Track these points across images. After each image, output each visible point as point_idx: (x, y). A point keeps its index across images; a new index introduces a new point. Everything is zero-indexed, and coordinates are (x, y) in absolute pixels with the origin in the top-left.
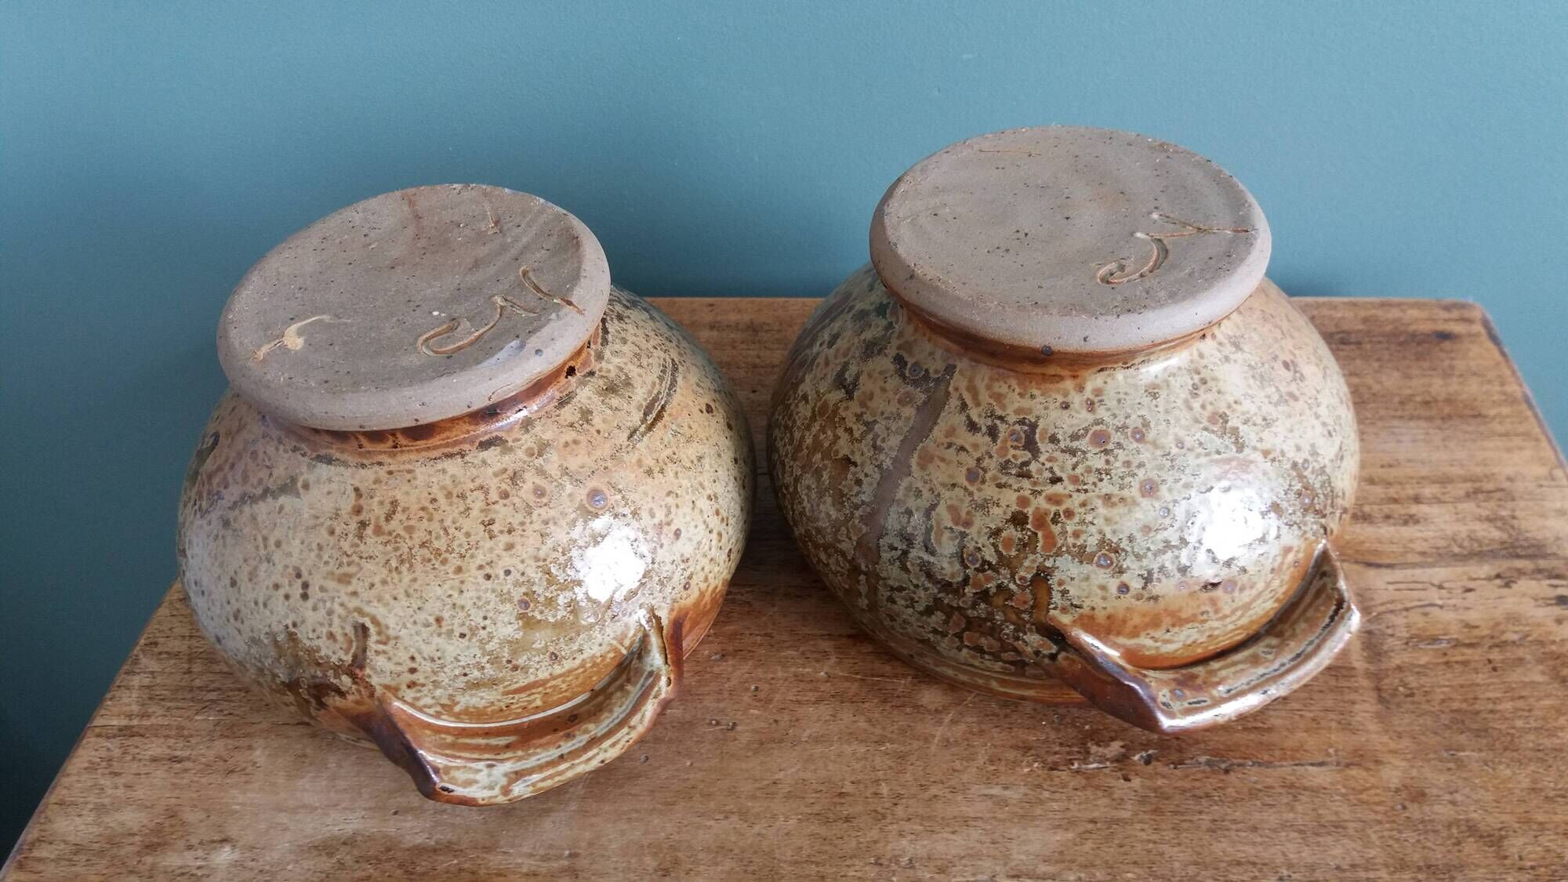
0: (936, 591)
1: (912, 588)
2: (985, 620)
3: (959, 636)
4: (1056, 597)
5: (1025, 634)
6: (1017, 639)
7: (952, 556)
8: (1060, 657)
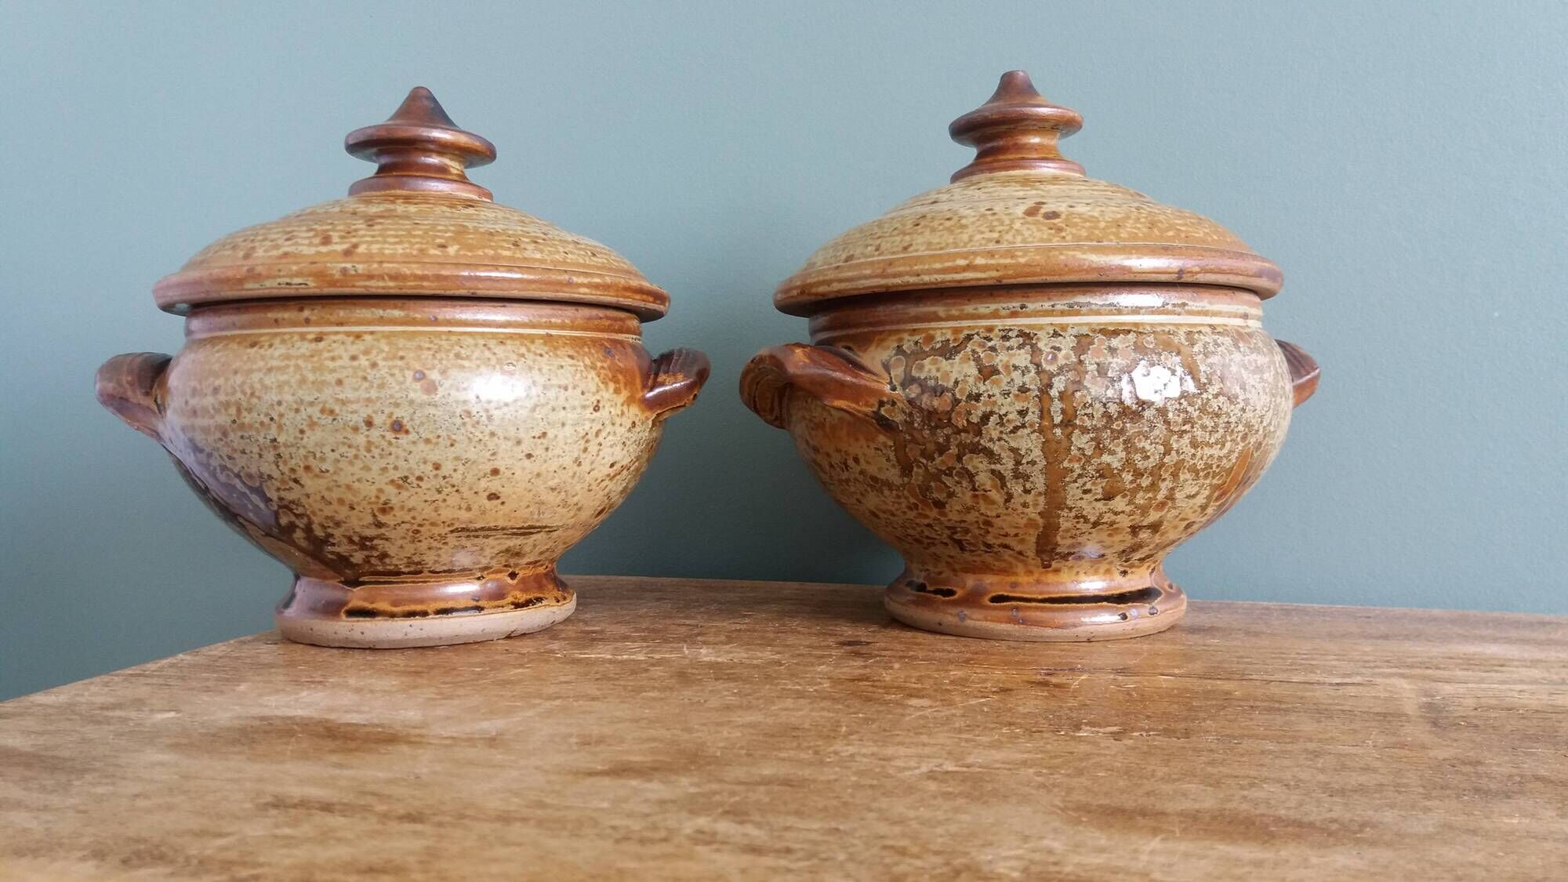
0: (982, 442)
1: (1004, 436)
2: (937, 427)
3: (957, 402)
4: (892, 456)
5: (905, 420)
6: (911, 415)
7: (977, 474)
8: (877, 406)
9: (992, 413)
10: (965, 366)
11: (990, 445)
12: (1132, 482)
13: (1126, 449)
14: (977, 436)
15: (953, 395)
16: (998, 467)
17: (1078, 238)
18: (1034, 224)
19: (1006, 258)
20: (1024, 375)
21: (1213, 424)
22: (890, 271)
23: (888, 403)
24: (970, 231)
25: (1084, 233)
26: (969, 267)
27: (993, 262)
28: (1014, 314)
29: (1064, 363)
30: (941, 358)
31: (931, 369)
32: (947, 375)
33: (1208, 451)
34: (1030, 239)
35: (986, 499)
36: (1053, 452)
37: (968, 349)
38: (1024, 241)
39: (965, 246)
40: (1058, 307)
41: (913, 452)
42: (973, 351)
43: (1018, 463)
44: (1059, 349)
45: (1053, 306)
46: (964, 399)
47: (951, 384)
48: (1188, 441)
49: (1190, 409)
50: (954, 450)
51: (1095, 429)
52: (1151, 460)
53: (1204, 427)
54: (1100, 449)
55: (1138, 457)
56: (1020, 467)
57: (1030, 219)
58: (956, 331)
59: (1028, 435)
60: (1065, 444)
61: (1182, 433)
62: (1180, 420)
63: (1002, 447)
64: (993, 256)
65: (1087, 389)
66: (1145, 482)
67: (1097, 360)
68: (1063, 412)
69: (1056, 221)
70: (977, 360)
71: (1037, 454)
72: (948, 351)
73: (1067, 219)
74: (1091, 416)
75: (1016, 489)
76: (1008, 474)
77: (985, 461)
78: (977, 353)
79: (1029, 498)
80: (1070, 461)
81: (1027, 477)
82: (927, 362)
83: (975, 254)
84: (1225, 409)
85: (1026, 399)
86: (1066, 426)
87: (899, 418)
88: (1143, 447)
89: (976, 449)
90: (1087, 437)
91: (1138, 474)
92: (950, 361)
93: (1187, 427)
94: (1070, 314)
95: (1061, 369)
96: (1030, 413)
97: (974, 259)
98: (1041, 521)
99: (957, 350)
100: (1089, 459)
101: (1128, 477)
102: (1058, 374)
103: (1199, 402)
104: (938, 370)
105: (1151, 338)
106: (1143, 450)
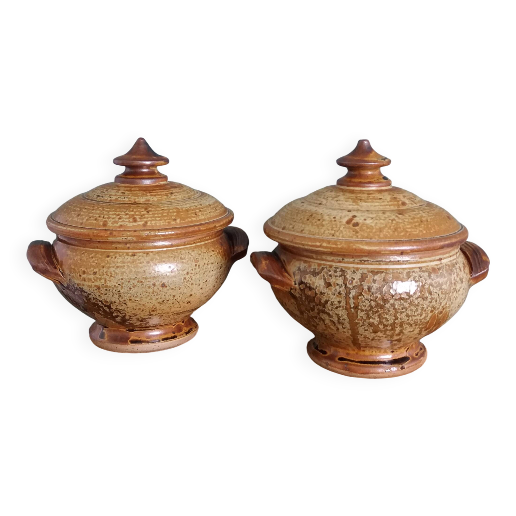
2: (310, 302)
4: (296, 307)
5: (300, 297)
6: (301, 295)
9: (328, 300)
10: (320, 281)
11: (328, 311)
12: (383, 328)
13: (379, 318)
14: (324, 308)
15: (315, 292)
16: (332, 319)
17: (363, 237)
18: (348, 228)
19: (334, 245)
20: (340, 288)
21: (415, 309)
22: (294, 241)
23: (294, 289)
24: (324, 228)
25: (366, 235)
26: (320, 246)
27: (328, 245)
28: (340, 262)
29: (355, 285)
30: (312, 276)
31: (309, 279)
32: (314, 283)
33: (414, 318)
34: (345, 236)
35: (330, 328)
36: (352, 317)
37: (322, 274)
38: (343, 236)
39: (321, 236)
40: (356, 261)
41: (303, 308)
42: (323, 275)
43: (339, 319)
44: (354, 279)
45: (354, 260)
46: (319, 293)
47: (314, 287)
48: (405, 315)
49: (404, 304)
50: (316, 311)
51: (366, 310)
52: (390, 321)
53: (411, 310)
54: (369, 317)
55: (384, 320)
56: (340, 320)
57: (347, 225)
58: (319, 265)
59: (342, 310)
60: (355, 314)
61: (402, 313)
62: (401, 308)
63: (332, 313)
64: (329, 243)
65: (363, 296)
66: (389, 328)
67: (368, 285)
68: (354, 303)
69: (357, 228)
70: (325, 279)
71: (345, 317)
72: (315, 274)
73: (361, 227)
74: (365, 306)
75: (340, 327)
76: (336, 322)
77: (327, 317)
78: (325, 276)
79: (345, 330)
80: (358, 320)
81: (343, 324)
82: (307, 276)
83: (323, 240)
84: (421, 303)
85: (341, 297)
86: (355, 308)
87: (297, 295)
88: (386, 317)
89: (324, 312)
90: (363, 313)
91: (385, 326)
92: (315, 278)
93: (404, 310)
94: (360, 264)
95: (354, 287)
96: (342, 302)
97: (323, 243)
98: (351, 337)
99: (318, 274)
100: (365, 320)
101: (381, 327)
102: (353, 289)
103: (409, 301)
104: (311, 280)
105: (391, 276)
106: (386, 318)
